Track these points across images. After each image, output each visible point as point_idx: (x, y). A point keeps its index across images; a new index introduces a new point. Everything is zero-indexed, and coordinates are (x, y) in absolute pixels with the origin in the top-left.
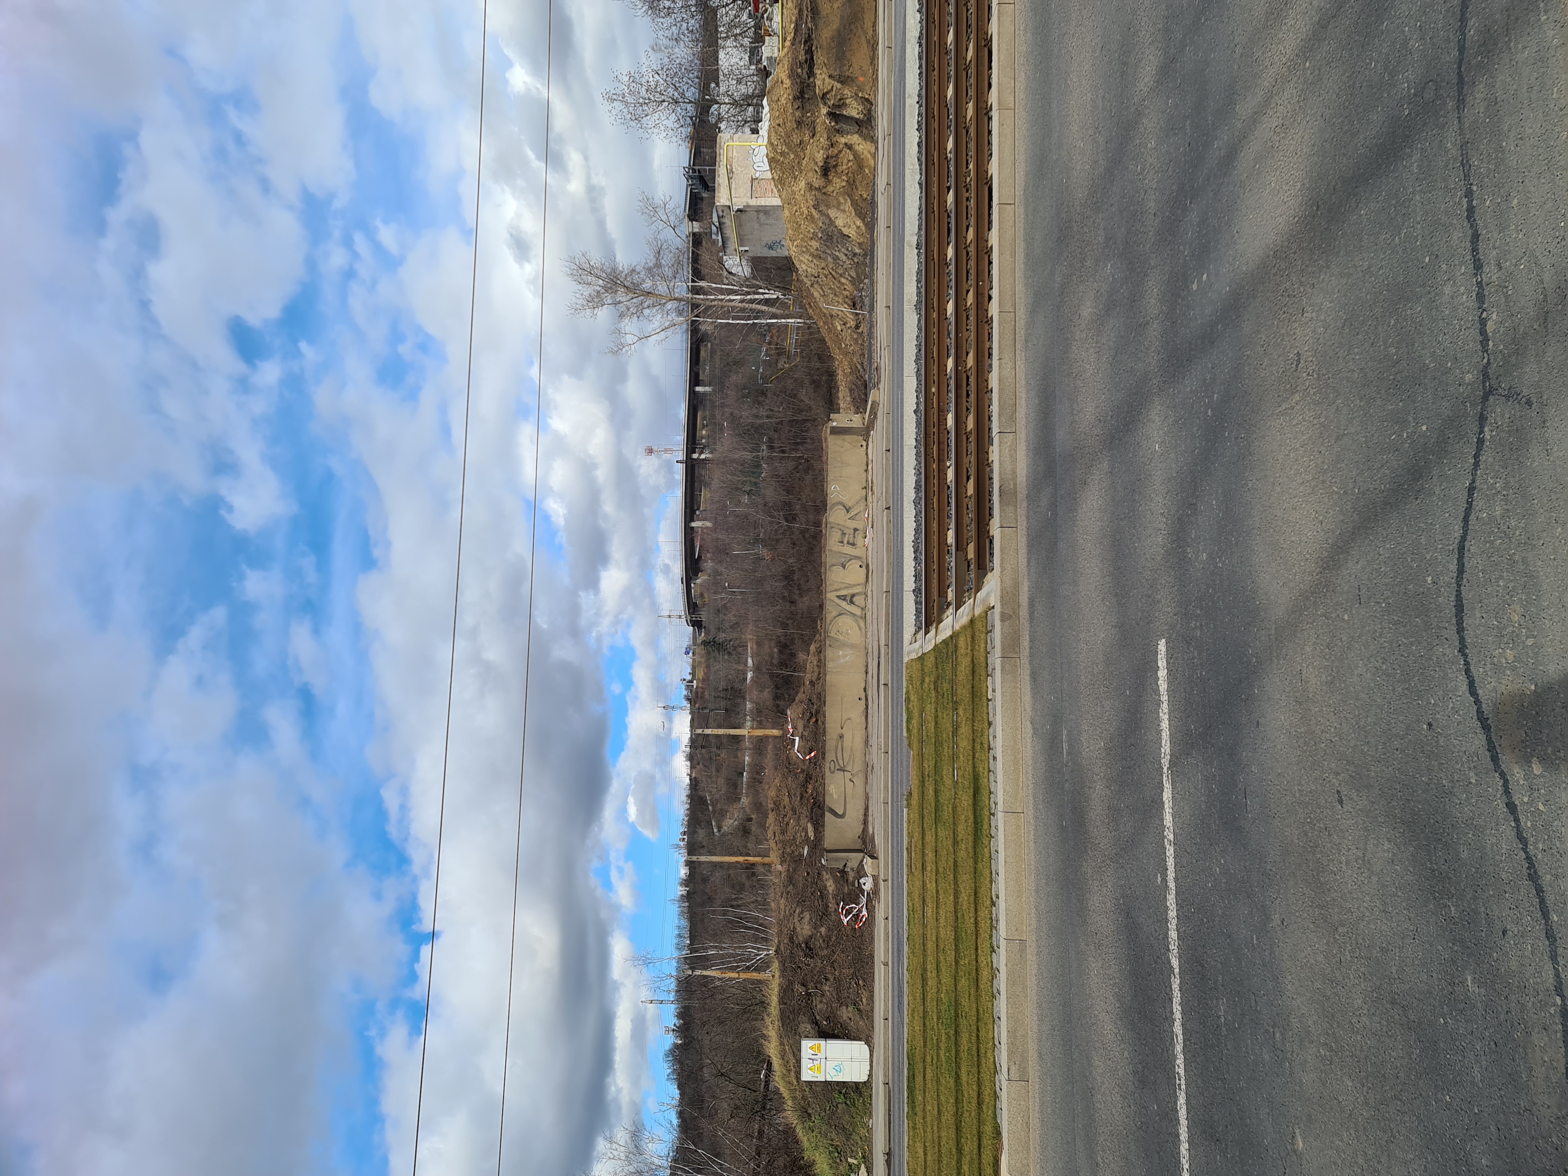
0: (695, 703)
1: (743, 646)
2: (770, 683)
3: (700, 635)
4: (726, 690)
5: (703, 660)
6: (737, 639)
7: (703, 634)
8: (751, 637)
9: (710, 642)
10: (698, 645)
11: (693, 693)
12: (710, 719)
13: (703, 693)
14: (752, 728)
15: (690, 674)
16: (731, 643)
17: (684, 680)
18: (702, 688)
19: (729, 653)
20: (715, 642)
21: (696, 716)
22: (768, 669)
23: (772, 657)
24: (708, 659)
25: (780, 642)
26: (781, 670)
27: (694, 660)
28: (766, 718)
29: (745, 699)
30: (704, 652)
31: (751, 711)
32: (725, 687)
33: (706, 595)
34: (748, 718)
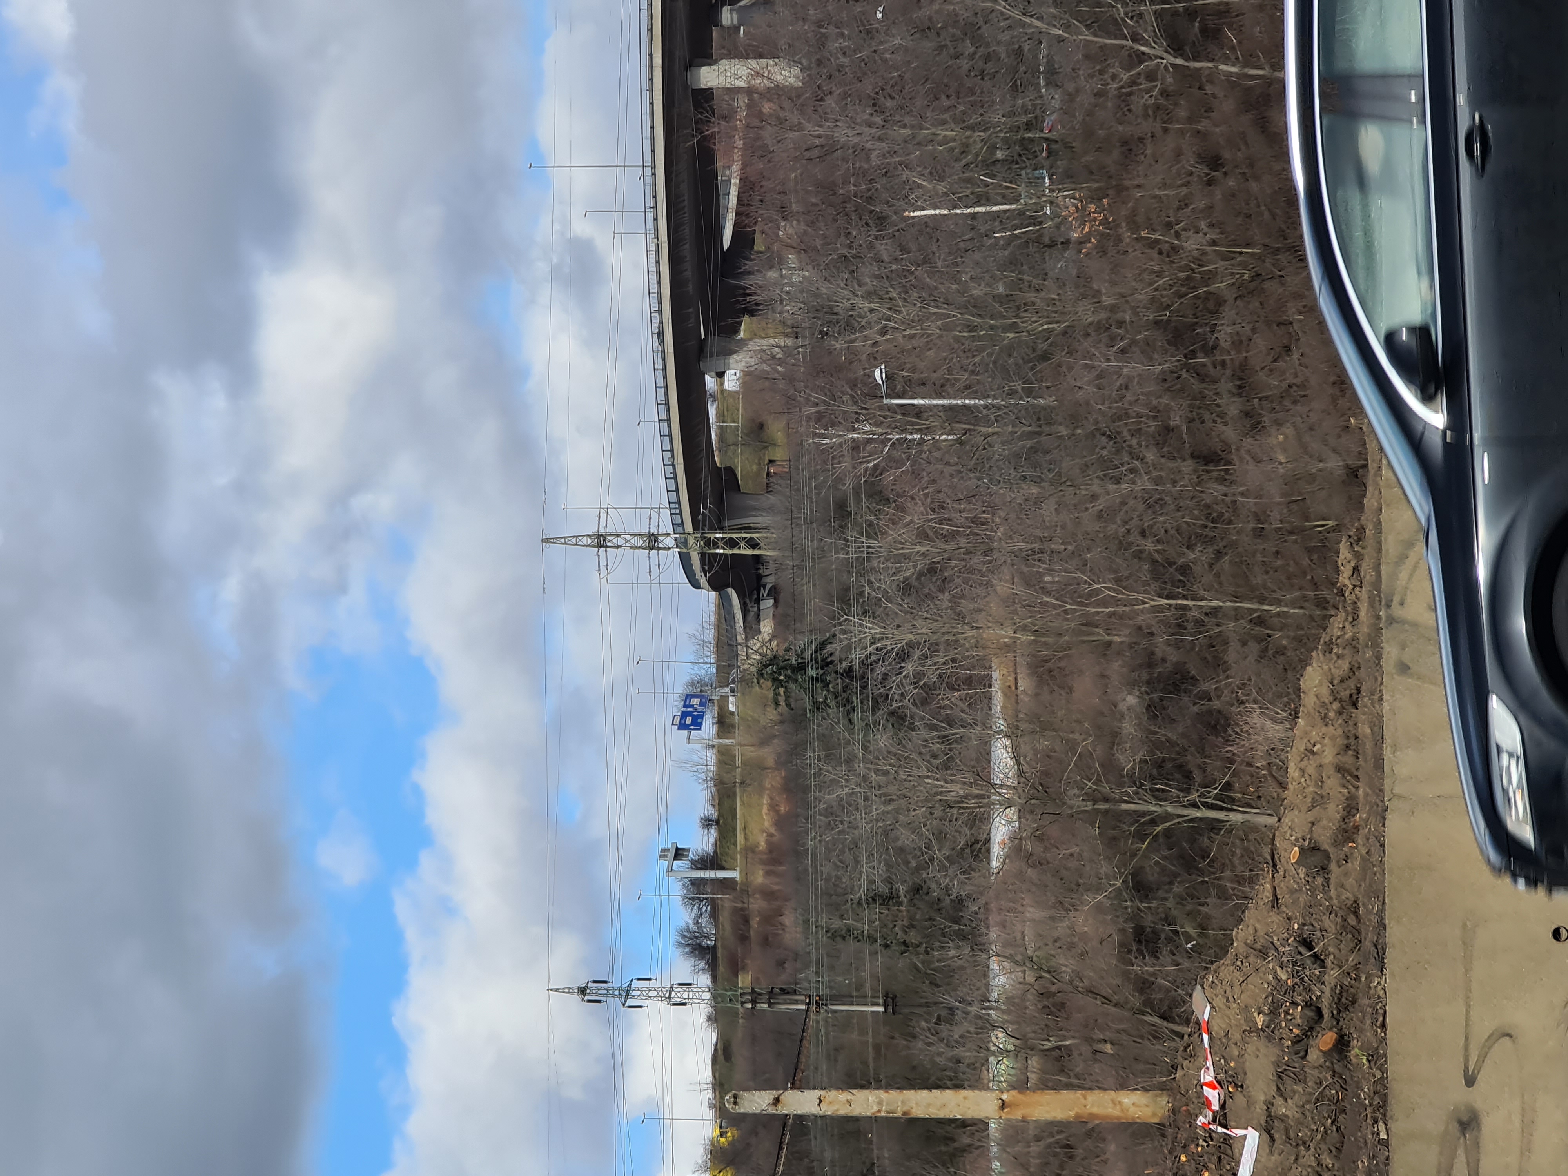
0: (735, 968)
1: (969, 682)
2: (1105, 868)
3: (752, 629)
4: (889, 899)
5: (768, 755)
6: (934, 648)
7: (767, 627)
8: (1006, 634)
9: (801, 668)
10: (745, 681)
11: (725, 917)
12: (810, 1047)
13: (772, 918)
14: (1021, 1085)
15: (707, 823)
16: (909, 667)
17: (679, 853)
18: (768, 894)
19: (898, 719)
20: (826, 664)
21: (739, 1035)
22: (1093, 797)
23: (1114, 738)
24: (796, 750)
25: (1150, 664)
26: (1160, 796)
27: (725, 758)
28: (1089, 1040)
29: (979, 946)
30: (772, 714)
31: (1014, 1003)
32: (882, 888)
33: (777, 430)
34: (999, 1039)
